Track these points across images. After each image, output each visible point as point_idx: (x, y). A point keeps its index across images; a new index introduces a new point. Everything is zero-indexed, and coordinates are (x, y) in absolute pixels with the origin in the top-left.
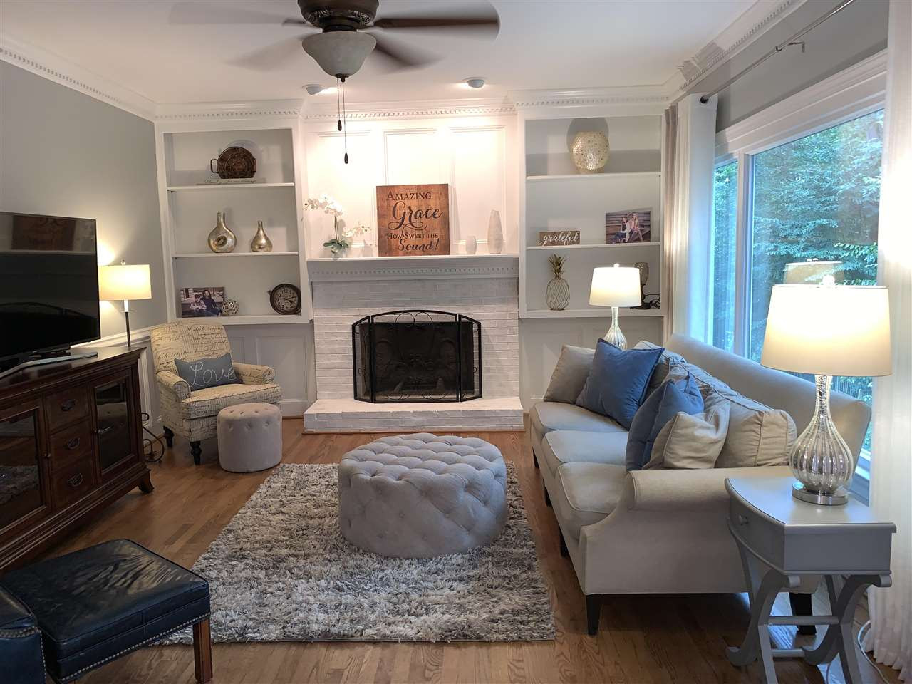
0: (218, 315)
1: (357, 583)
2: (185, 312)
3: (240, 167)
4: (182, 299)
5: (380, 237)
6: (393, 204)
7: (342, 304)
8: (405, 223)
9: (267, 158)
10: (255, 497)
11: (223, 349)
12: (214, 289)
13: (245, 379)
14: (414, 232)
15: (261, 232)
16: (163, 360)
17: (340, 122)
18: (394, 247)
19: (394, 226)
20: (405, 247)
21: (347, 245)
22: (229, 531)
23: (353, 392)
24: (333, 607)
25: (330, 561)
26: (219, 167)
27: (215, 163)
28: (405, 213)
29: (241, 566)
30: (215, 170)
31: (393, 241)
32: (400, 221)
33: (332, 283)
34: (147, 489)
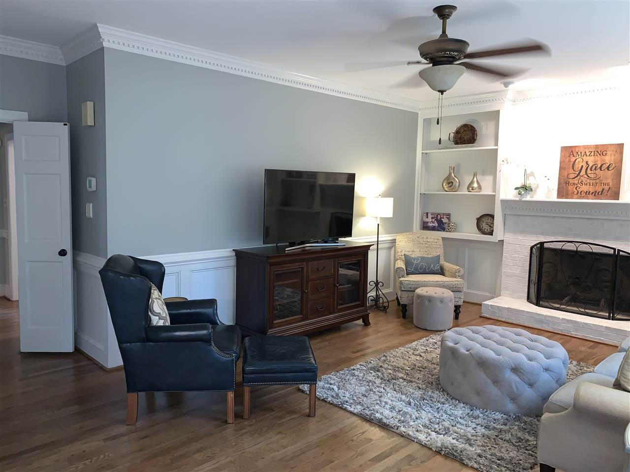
0: (444, 231)
1: (422, 404)
2: (425, 227)
3: (467, 137)
4: (424, 219)
5: (559, 184)
6: (573, 159)
7: (524, 231)
8: (581, 174)
9: (484, 130)
10: (414, 343)
11: (438, 251)
12: (444, 214)
13: (446, 273)
14: (588, 181)
15: (475, 179)
16: (399, 254)
17: (438, 119)
18: (570, 192)
19: (572, 176)
20: (580, 192)
21: (531, 190)
22: (384, 356)
23: (526, 295)
24: (397, 410)
25: (420, 388)
26: (455, 137)
27: (452, 135)
28: (582, 166)
29: (373, 374)
30: (452, 139)
31: (570, 188)
32: (577, 173)
33: (520, 215)
34: (367, 323)
